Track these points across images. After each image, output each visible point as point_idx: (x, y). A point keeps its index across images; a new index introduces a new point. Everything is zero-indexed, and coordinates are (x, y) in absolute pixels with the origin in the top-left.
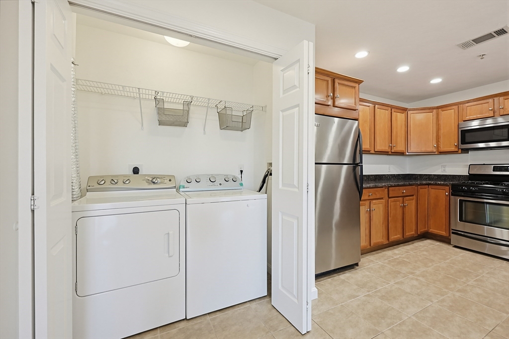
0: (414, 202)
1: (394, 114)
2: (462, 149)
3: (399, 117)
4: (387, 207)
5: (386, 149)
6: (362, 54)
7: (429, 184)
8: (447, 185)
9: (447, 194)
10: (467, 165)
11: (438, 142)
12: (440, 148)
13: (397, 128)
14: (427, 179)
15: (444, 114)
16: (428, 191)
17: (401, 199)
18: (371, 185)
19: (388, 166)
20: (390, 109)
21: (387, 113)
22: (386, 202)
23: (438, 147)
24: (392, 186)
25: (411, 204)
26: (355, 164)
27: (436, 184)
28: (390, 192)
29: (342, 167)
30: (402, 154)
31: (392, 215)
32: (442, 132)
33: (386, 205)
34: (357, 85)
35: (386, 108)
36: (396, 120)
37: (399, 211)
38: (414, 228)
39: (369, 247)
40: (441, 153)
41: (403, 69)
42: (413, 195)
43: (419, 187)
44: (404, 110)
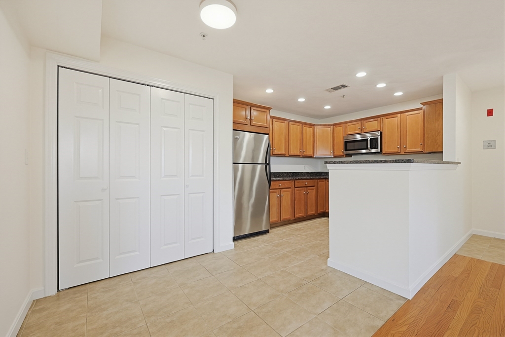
0: (314, 192)
1: (304, 128)
2: (346, 154)
3: (309, 130)
4: (293, 194)
5: (298, 153)
6: (269, 91)
13: (306, 138)
15: (337, 129)
17: (305, 188)
18: (281, 179)
19: (303, 166)
20: (301, 125)
21: (299, 127)
22: (292, 190)
24: (297, 180)
25: (312, 193)
26: (267, 164)
28: (296, 184)
29: (257, 166)
30: (311, 157)
31: (297, 199)
32: (335, 142)
33: (292, 193)
34: (268, 111)
35: (298, 124)
36: (306, 133)
37: (303, 197)
38: (314, 208)
39: (280, 221)
41: (301, 100)
42: (314, 186)
44: (313, 125)
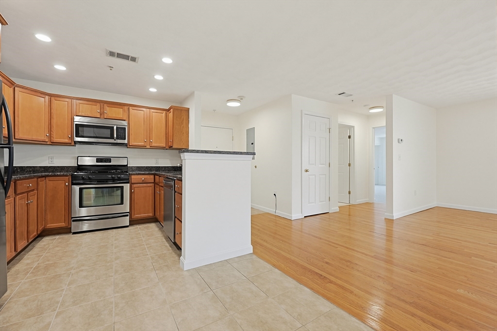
7: (45, 176)
8: (66, 176)
9: (67, 184)
10: (75, 157)
11: (50, 131)
12: (53, 138)
14: (30, 171)
16: (46, 183)
23: (50, 137)
27: (55, 176)
40: (54, 144)
43: (39, 179)
